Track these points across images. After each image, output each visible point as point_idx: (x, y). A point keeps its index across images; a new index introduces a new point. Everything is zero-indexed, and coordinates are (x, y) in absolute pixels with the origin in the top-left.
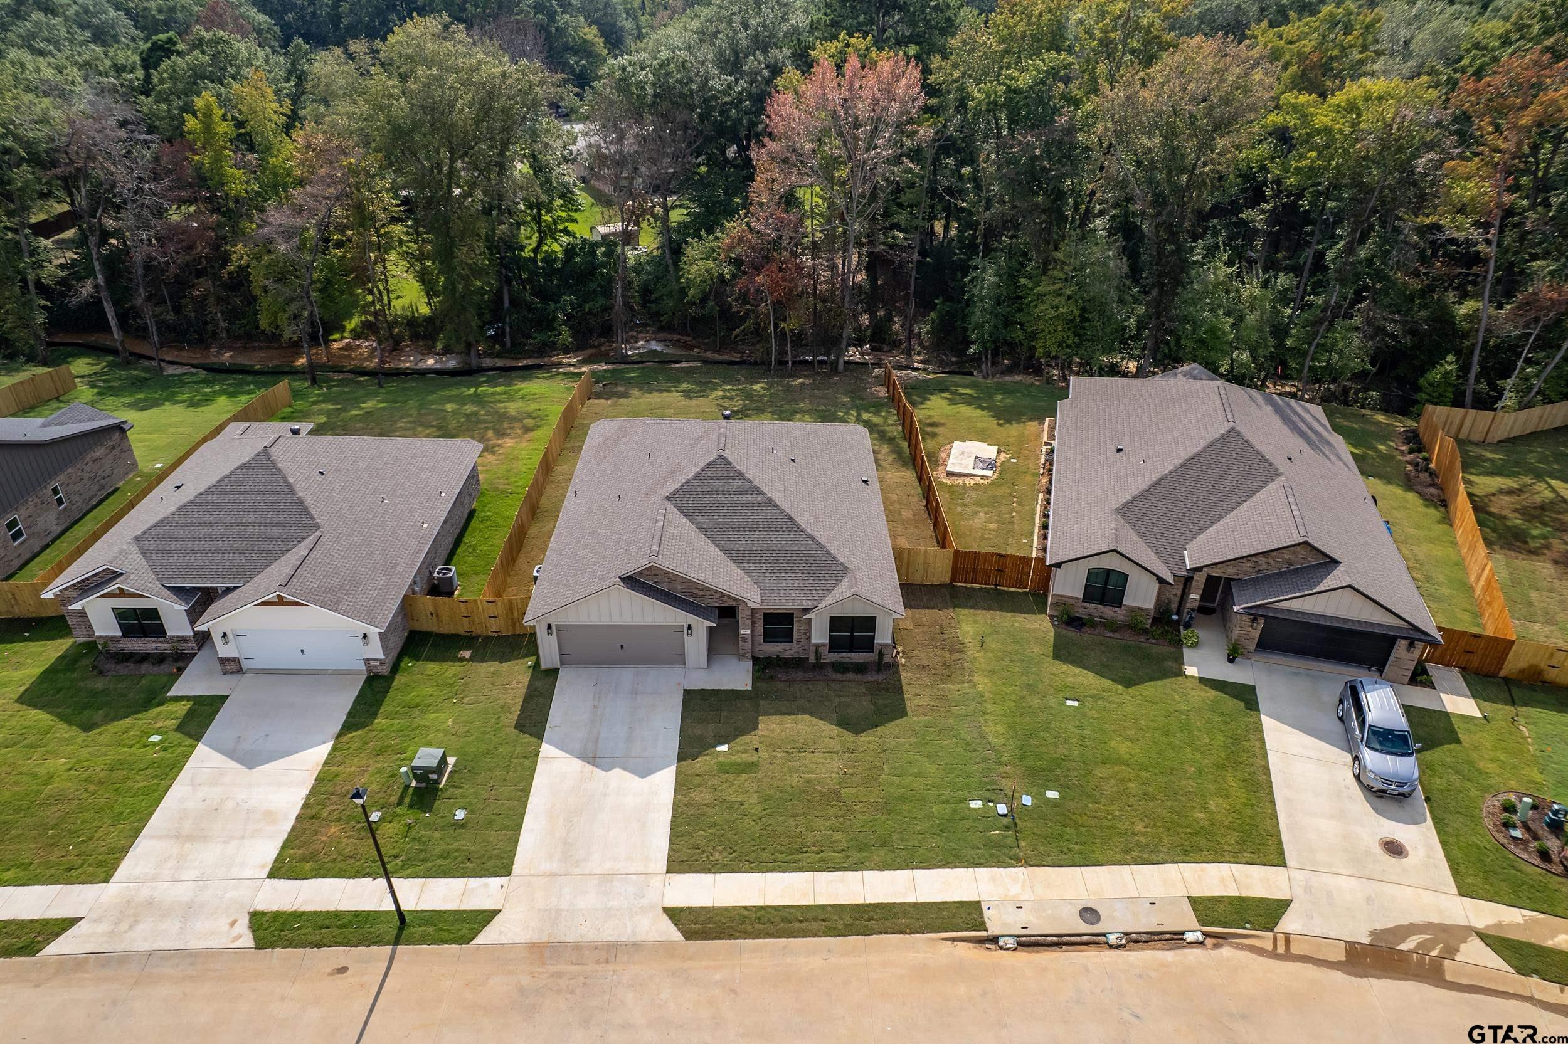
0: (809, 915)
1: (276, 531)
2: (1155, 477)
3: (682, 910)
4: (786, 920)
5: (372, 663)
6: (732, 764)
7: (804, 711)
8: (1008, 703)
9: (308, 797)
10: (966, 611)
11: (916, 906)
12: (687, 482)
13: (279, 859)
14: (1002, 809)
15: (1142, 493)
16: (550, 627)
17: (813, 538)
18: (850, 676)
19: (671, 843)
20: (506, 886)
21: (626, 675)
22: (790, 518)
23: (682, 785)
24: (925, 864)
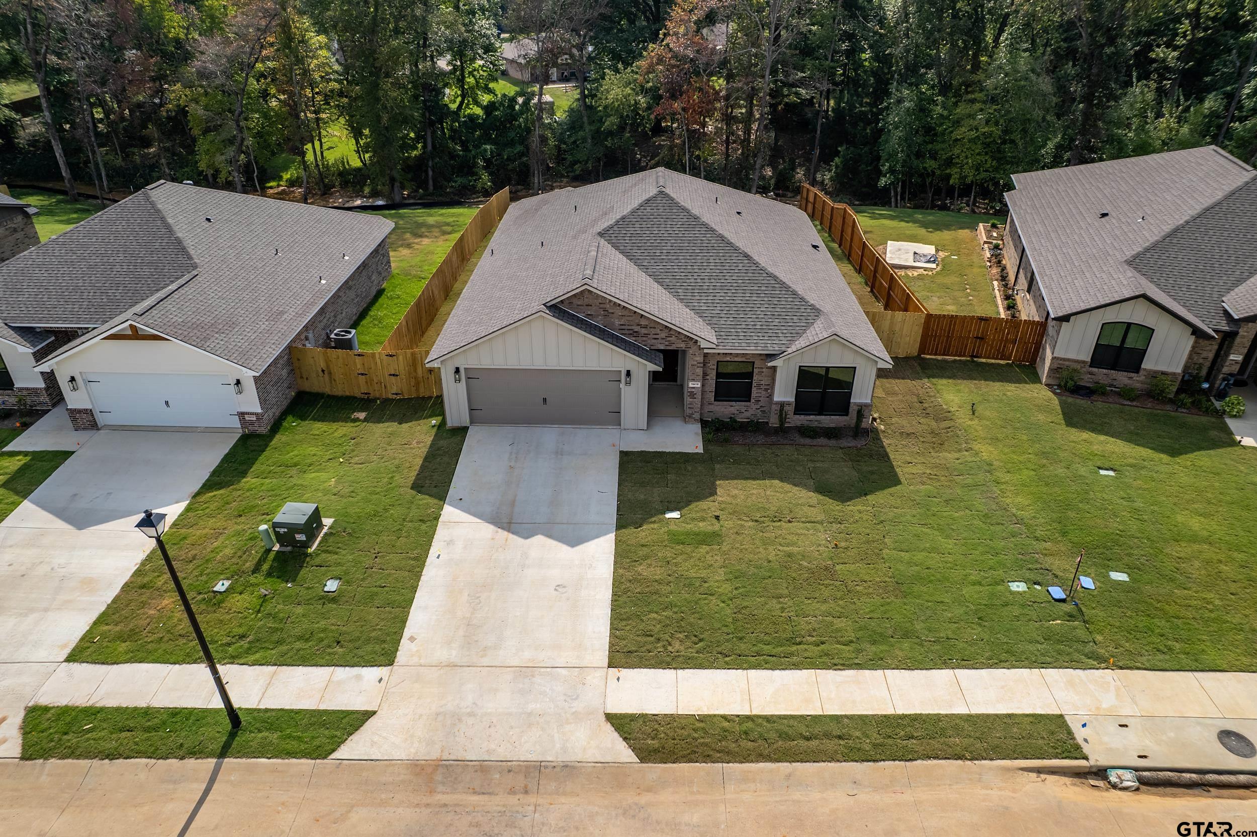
0: (817, 730)
1: (147, 271)
2: (1167, 229)
3: (633, 718)
4: (784, 736)
5: (247, 418)
6: (688, 534)
7: (772, 477)
8: (1025, 472)
9: (143, 564)
10: (944, 381)
11: (970, 718)
12: (623, 218)
13: (87, 638)
14: (1057, 592)
15: (1154, 246)
16: (457, 370)
17: (775, 278)
18: (822, 441)
19: (613, 628)
20: (385, 679)
21: (549, 436)
22: (747, 256)
23: (622, 555)
24: (967, 662)
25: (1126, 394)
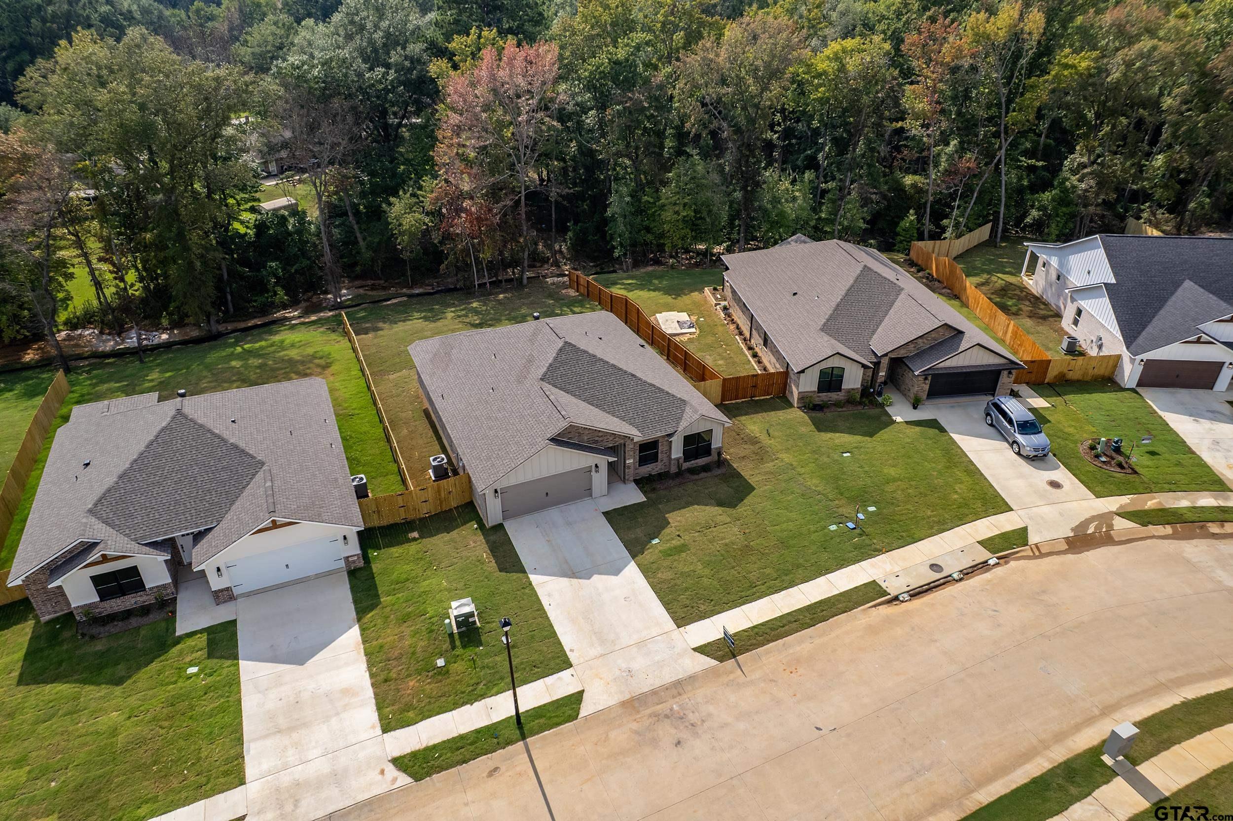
0: (784, 622)
1: (224, 475)
2: (834, 305)
3: (705, 646)
4: (772, 629)
5: (350, 559)
6: (670, 549)
7: (693, 504)
8: (810, 465)
9: (369, 668)
10: (744, 418)
11: (841, 594)
12: (551, 365)
13: (385, 718)
14: (851, 525)
15: (831, 316)
16: (496, 491)
17: (654, 386)
18: (703, 475)
19: (667, 610)
20: (574, 674)
21: (554, 514)
22: (633, 375)
23: (646, 571)
24: (828, 571)
25: (837, 404)
